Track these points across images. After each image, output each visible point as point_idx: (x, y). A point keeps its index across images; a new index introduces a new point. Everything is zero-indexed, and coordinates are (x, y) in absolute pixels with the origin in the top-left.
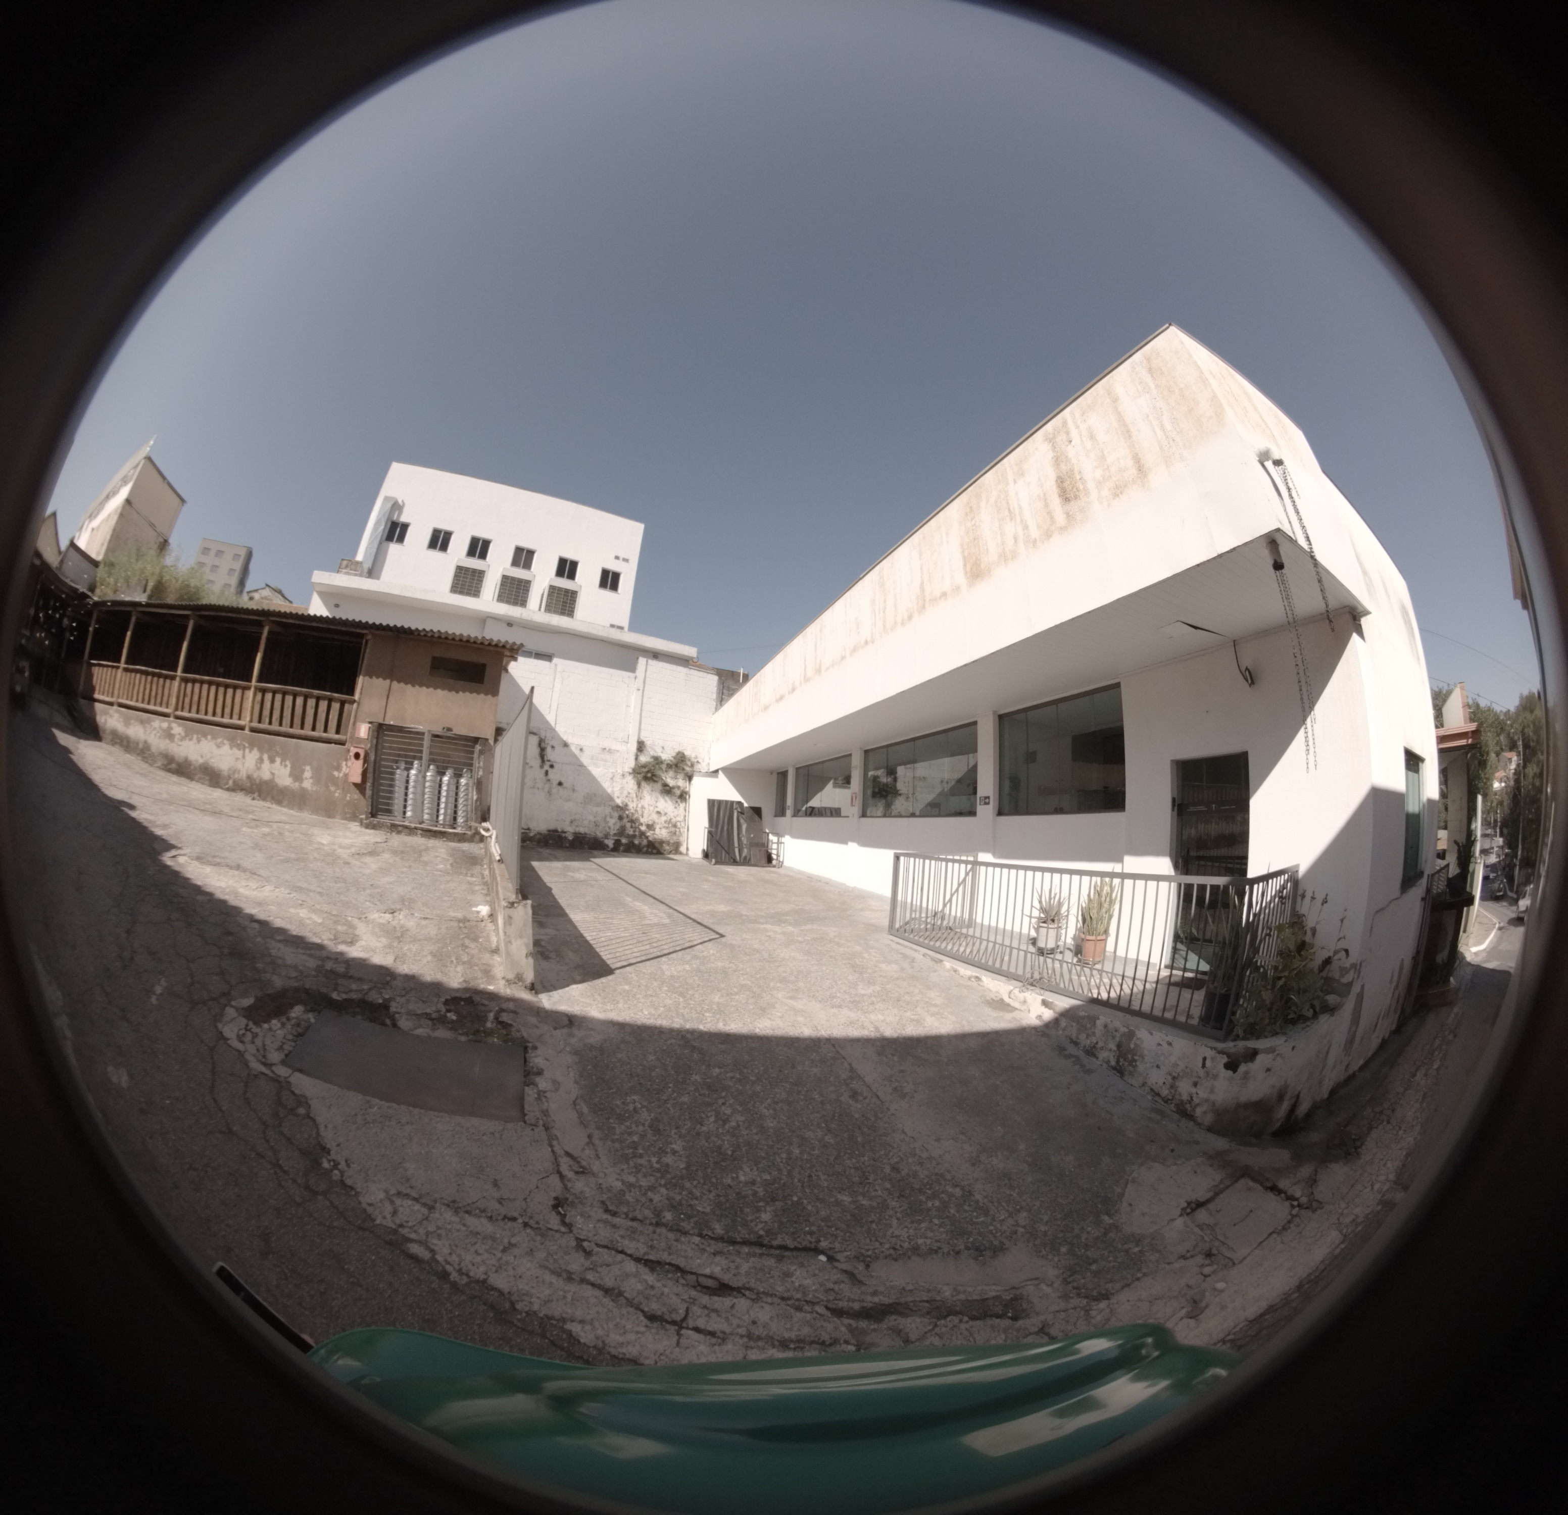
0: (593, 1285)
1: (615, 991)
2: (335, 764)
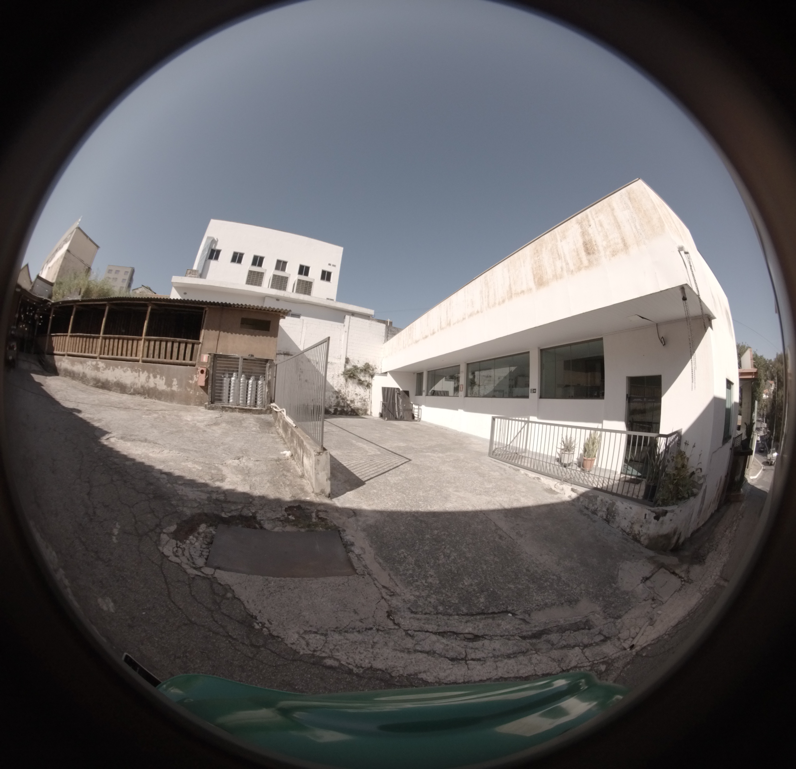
0: (421, 652)
1: (370, 493)
2: (190, 376)
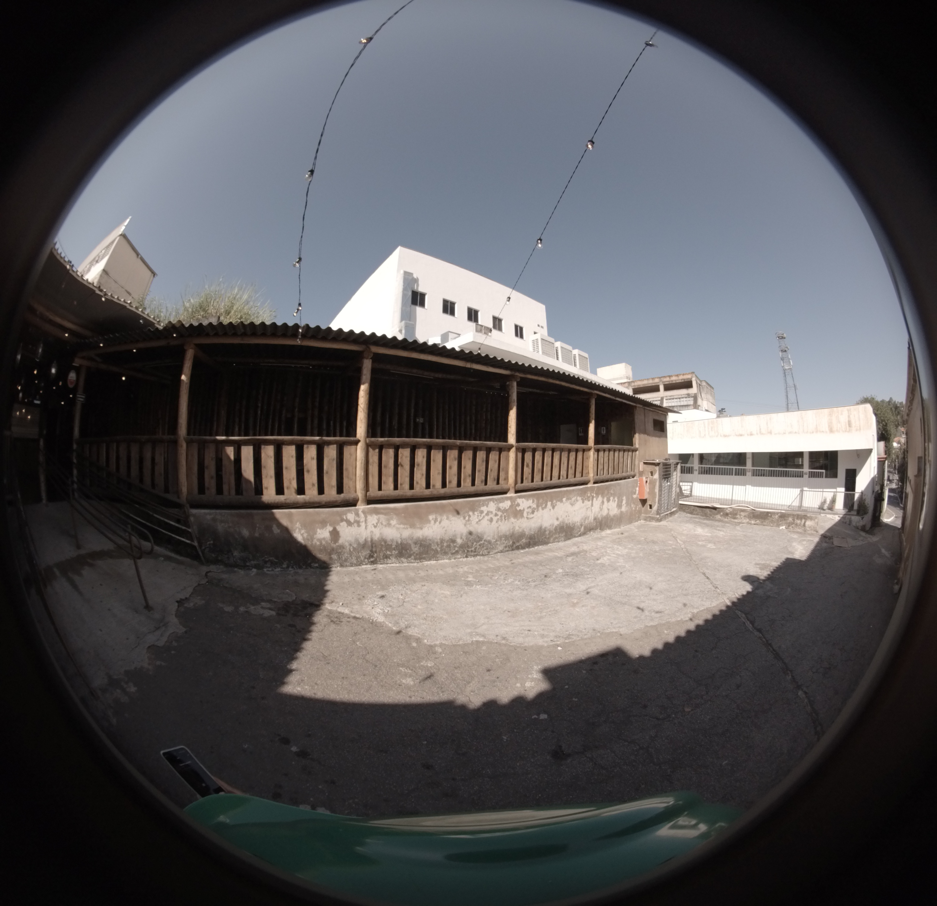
2: (634, 490)
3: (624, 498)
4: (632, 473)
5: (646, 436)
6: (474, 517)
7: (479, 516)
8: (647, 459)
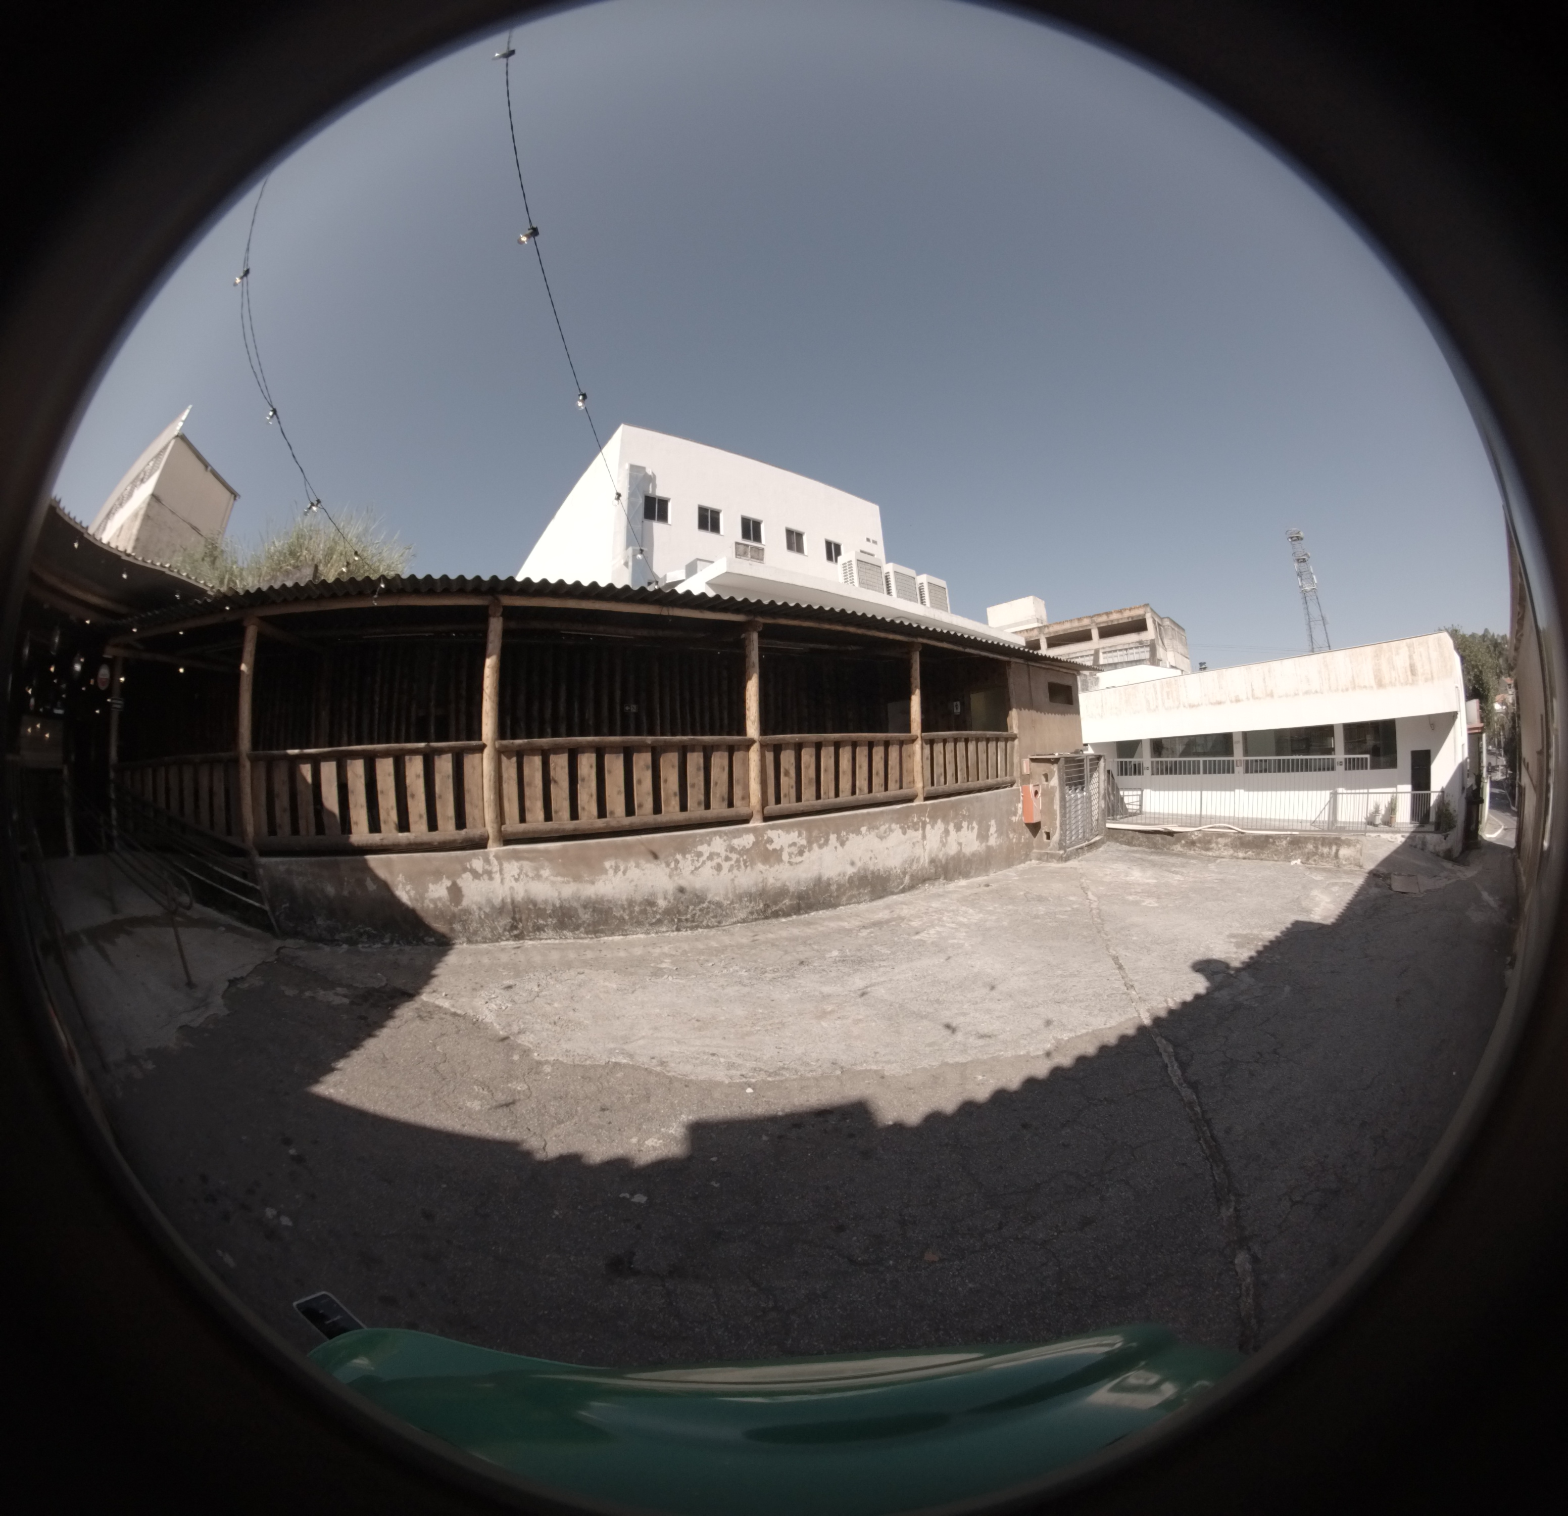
2: (1013, 809)
3: (993, 822)
4: (1008, 778)
5: (1033, 713)
6: (686, 864)
7: (696, 862)
8: (1038, 751)
